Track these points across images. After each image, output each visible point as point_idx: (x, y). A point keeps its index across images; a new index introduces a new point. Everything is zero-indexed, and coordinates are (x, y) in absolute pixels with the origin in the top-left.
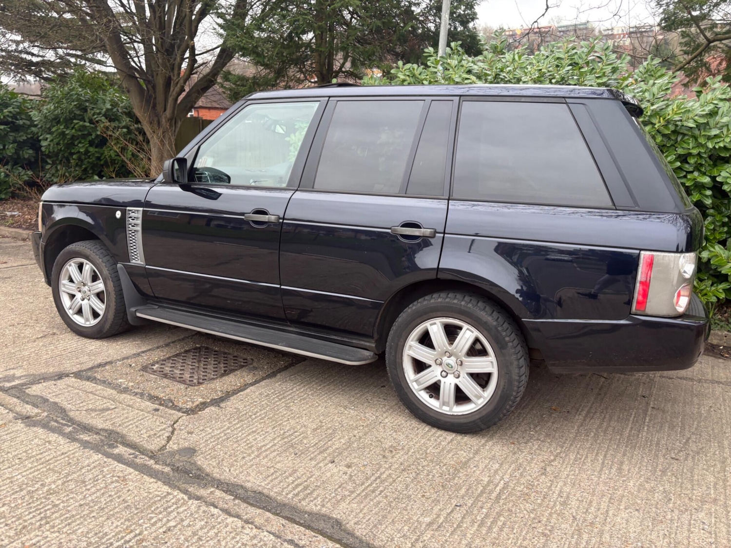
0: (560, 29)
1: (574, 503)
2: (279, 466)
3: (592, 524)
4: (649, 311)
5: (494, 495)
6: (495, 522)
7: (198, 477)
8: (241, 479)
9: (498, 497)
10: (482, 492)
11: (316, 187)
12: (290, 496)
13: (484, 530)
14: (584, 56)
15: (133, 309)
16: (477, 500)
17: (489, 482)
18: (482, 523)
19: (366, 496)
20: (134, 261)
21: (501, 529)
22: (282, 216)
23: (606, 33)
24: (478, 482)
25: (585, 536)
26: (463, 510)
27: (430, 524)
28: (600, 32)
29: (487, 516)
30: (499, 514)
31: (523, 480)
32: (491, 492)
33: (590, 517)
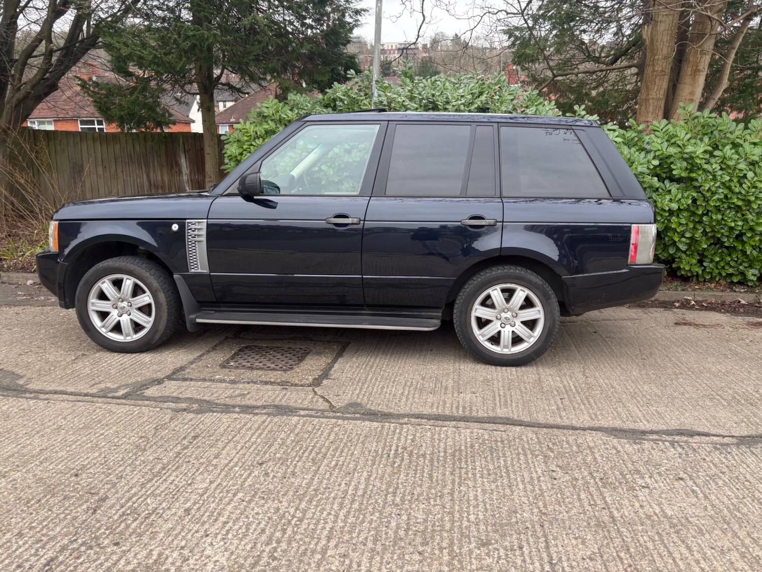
4: (638, 262)
6: (589, 402)
7: (386, 415)
9: (577, 391)
10: (567, 391)
11: (388, 193)
15: (193, 316)
16: (568, 395)
19: (505, 404)
20: (193, 270)
22: (362, 218)
26: (567, 400)
27: (558, 409)
32: (571, 390)
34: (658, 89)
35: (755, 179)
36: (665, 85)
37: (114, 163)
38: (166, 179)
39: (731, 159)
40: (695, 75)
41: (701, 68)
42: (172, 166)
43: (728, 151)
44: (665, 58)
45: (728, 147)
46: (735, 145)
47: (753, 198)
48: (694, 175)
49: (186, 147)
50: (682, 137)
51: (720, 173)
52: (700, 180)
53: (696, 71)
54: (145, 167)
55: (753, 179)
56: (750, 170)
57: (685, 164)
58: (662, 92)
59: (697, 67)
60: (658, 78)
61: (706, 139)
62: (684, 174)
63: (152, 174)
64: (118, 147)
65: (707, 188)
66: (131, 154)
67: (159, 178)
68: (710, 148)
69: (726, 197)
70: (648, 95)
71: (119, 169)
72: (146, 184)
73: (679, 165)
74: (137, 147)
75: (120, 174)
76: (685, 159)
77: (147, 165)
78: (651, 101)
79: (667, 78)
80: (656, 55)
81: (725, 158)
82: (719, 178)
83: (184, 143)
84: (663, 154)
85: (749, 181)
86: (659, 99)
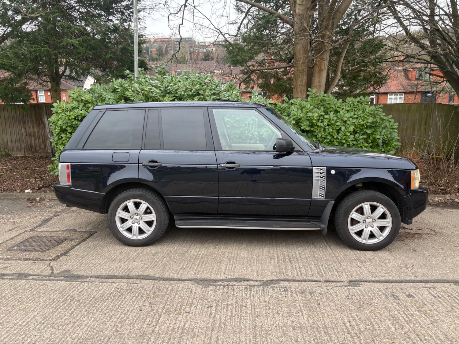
0: (176, 40)
1: (227, 253)
2: (112, 267)
3: (233, 257)
5: (200, 257)
6: (202, 263)
7: (79, 277)
8: (99, 273)
9: (202, 258)
10: (196, 258)
12: (124, 273)
13: (200, 266)
14: (203, 80)
16: (194, 260)
17: (197, 255)
18: (198, 265)
19: (154, 267)
21: (205, 265)
23: (202, 44)
24: (193, 255)
25: (232, 260)
26: (191, 263)
27: (181, 269)
28: (198, 43)
29: (199, 263)
30: (203, 261)
31: (208, 251)
32: (199, 257)
33: (232, 256)
34: (302, 79)
35: (346, 130)
36: (305, 77)
37: (4, 122)
38: (36, 131)
39: (333, 120)
40: (320, 72)
41: (323, 68)
42: (39, 123)
43: (332, 114)
44: (303, 63)
45: (332, 113)
46: (336, 112)
47: (344, 141)
48: (312, 129)
49: (47, 112)
50: (308, 107)
51: (327, 127)
52: (317, 132)
53: (321, 70)
54: (23, 124)
55: (344, 130)
56: (344, 125)
57: (308, 122)
58: (304, 81)
59: (321, 68)
60: (301, 74)
61: (322, 109)
62: (308, 129)
63: (27, 129)
64: (6, 112)
65: (320, 136)
66: (14, 117)
67: (32, 131)
68: (323, 114)
69: (330, 141)
70: (296, 83)
71: (8, 125)
72: (24, 134)
73: (305, 123)
74: (18, 112)
75: (8, 129)
76: (308, 120)
77: (24, 123)
78: (299, 86)
79: (305, 74)
80: (298, 61)
81: (330, 119)
82: (327, 130)
83: (46, 110)
84: (297, 117)
85: (343, 132)
86: (302, 85)
